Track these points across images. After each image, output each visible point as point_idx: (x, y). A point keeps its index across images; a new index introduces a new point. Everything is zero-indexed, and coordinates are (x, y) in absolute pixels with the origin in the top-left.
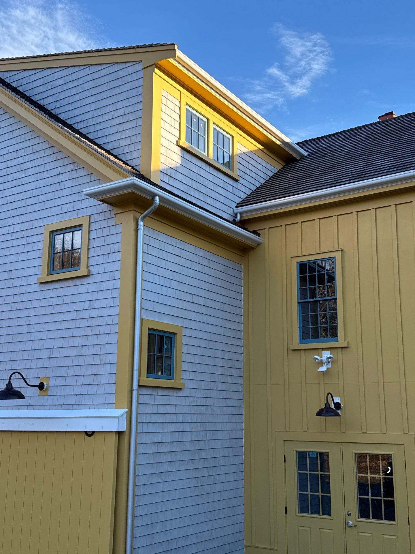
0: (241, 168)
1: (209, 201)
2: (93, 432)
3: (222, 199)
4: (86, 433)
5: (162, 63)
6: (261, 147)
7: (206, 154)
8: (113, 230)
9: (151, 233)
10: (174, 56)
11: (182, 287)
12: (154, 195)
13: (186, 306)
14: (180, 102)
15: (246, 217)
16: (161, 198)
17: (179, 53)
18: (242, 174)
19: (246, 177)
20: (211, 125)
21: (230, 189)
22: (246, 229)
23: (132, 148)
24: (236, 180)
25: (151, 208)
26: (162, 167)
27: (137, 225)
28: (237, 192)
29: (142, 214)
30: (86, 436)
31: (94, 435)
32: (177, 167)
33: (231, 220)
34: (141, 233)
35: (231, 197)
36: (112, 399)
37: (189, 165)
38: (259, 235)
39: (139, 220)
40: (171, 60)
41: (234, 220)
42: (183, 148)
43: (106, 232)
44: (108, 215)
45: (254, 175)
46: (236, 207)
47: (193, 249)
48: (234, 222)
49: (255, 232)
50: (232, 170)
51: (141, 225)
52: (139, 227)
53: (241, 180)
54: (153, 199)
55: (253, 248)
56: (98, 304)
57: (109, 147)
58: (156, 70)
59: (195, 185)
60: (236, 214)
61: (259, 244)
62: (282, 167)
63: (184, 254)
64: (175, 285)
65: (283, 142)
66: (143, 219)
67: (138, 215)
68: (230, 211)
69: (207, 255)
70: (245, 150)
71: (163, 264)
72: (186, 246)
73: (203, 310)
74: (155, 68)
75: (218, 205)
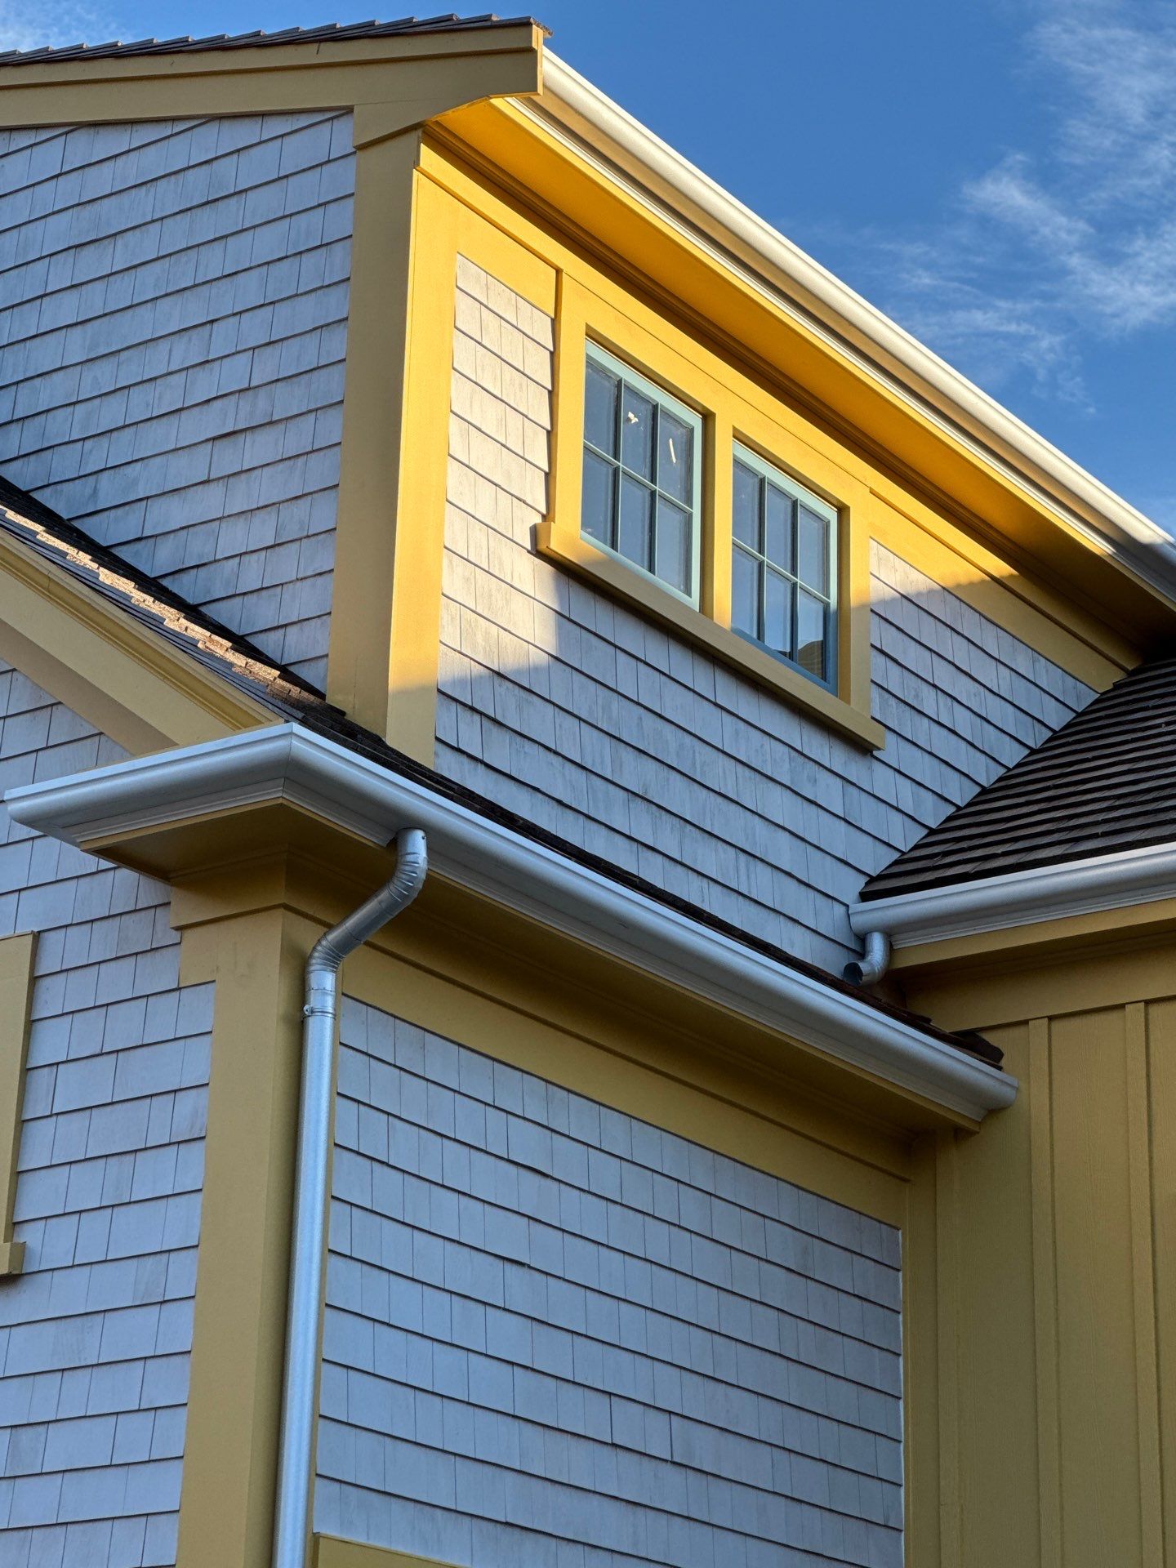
0: (894, 679)
1: (711, 858)
3: (785, 852)
5: (463, 119)
6: (999, 567)
7: (694, 601)
8: (164, 1018)
9: (380, 1036)
10: (525, 82)
11: (554, 1354)
12: (399, 825)
13: (578, 1464)
14: (555, 322)
15: (920, 953)
16: (440, 841)
17: (552, 69)
18: (895, 716)
19: (921, 731)
20: (726, 450)
21: (829, 792)
22: (920, 1023)
23: (286, 565)
24: (863, 748)
25: (384, 895)
26: (448, 668)
27: (301, 990)
28: (869, 815)
29: (330, 927)
32: (534, 670)
33: (835, 968)
34: (321, 1033)
35: (838, 839)
37: (598, 660)
38: (992, 1056)
39: (316, 964)
40: (510, 106)
41: (853, 970)
42: (568, 571)
43: (125, 1027)
44: (138, 932)
45: (963, 722)
46: (865, 896)
47: (616, 1132)
48: (850, 983)
49: (969, 1041)
50: (840, 689)
51: (324, 992)
52: (314, 1001)
53: (890, 749)
54: (395, 845)
55: (959, 1134)
56: (60, 1449)
57: (155, 562)
58: (429, 158)
59: (636, 775)
60: (862, 939)
61: (994, 1110)
62: (1118, 676)
63: (568, 1161)
64: (509, 1337)
65: (1125, 543)
66: (335, 957)
67: (306, 934)
68: (829, 919)
69: (699, 1168)
70: (913, 581)
71: (447, 1213)
72: (577, 1117)
73: (673, 1490)
74: (424, 148)
75: (762, 884)
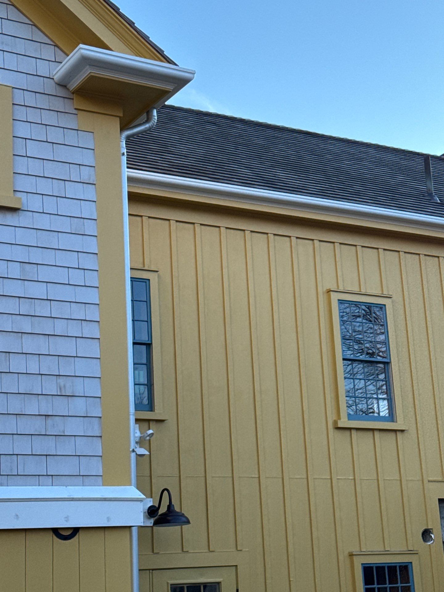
2: (76, 531)
4: (56, 531)
30: (55, 537)
31: (77, 536)
36: (96, 467)
